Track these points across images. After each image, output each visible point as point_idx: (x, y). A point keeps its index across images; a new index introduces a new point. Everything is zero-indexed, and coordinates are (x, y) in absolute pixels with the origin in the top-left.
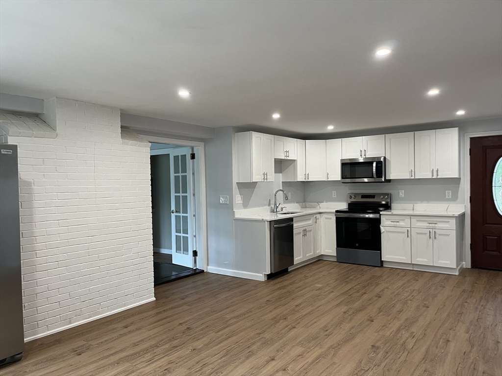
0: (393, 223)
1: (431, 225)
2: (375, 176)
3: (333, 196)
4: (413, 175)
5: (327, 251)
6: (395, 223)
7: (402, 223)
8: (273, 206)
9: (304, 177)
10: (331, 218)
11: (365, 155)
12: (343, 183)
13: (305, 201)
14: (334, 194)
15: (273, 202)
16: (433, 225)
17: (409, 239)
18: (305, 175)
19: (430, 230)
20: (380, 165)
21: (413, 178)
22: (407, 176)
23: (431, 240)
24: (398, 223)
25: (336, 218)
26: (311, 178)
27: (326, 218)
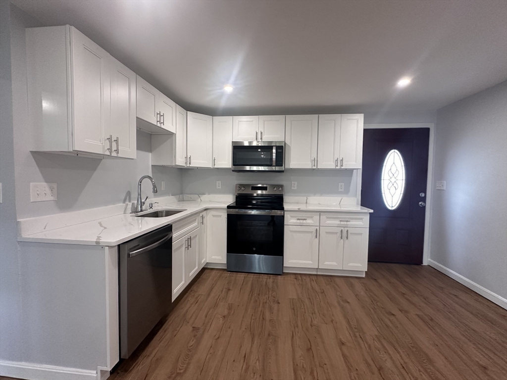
0: (298, 221)
1: (342, 223)
2: (274, 163)
3: (218, 187)
4: (316, 165)
5: (213, 257)
6: (301, 221)
7: (309, 221)
8: (136, 202)
9: (184, 160)
10: (220, 216)
11: (261, 139)
12: (233, 171)
13: (182, 193)
14: (219, 184)
15: (135, 195)
16: (345, 223)
17: (317, 240)
18: (186, 157)
19: (341, 228)
20: (281, 151)
21: (315, 167)
22: (308, 165)
23: (342, 241)
24: (304, 221)
25: (228, 215)
26: (195, 163)
27: (213, 216)
